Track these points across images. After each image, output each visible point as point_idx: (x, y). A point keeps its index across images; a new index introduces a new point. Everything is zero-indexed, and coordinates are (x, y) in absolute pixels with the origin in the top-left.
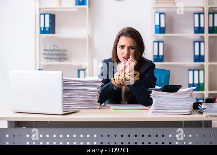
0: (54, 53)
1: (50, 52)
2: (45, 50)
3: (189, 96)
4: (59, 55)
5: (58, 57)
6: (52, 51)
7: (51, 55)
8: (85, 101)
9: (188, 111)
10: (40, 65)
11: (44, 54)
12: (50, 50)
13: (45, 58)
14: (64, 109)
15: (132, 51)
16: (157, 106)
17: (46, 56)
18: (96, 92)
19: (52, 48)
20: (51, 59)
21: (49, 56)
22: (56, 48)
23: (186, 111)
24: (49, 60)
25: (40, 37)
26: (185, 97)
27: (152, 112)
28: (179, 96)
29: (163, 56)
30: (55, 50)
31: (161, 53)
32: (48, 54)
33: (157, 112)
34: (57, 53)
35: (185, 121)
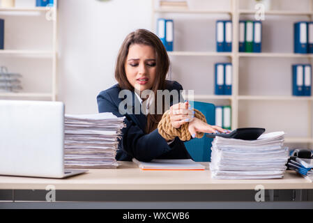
0: (2, 78)
3: (280, 148)
4: (10, 81)
5: (9, 85)
8: (95, 154)
9: (278, 172)
14: (66, 167)
15: (152, 70)
16: (225, 165)
18: (114, 140)
23: (276, 172)
26: (273, 148)
27: (218, 175)
28: (263, 147)
30: (4, 75)
33: (225, 174)
34: (7, 79)
35: (275, 190)
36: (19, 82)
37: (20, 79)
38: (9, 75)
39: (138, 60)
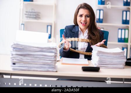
0: (32, 14)
1: (30, 14)
2: (26, 12)
4: (35, 15)
5: (35, 16)
6: (31, 12)
7: (30, 15)
10: (22, 21)
11: (26, 14)
12: (29, 12)
13: (26, 17)
17: (27, 16)
19: (31, 11)
20: (30, 17)
21: (29, 16)
22: (33, 11)
24: (29, 18)
25: (23, 3)
29: (102, 19)
30: (33, 12)
31: (101, 18)
32: (28, 15)
34: (34, 14)
36: (39, 15)
37: (40, 14)
38: (35, 13)
39: (83, 14)
